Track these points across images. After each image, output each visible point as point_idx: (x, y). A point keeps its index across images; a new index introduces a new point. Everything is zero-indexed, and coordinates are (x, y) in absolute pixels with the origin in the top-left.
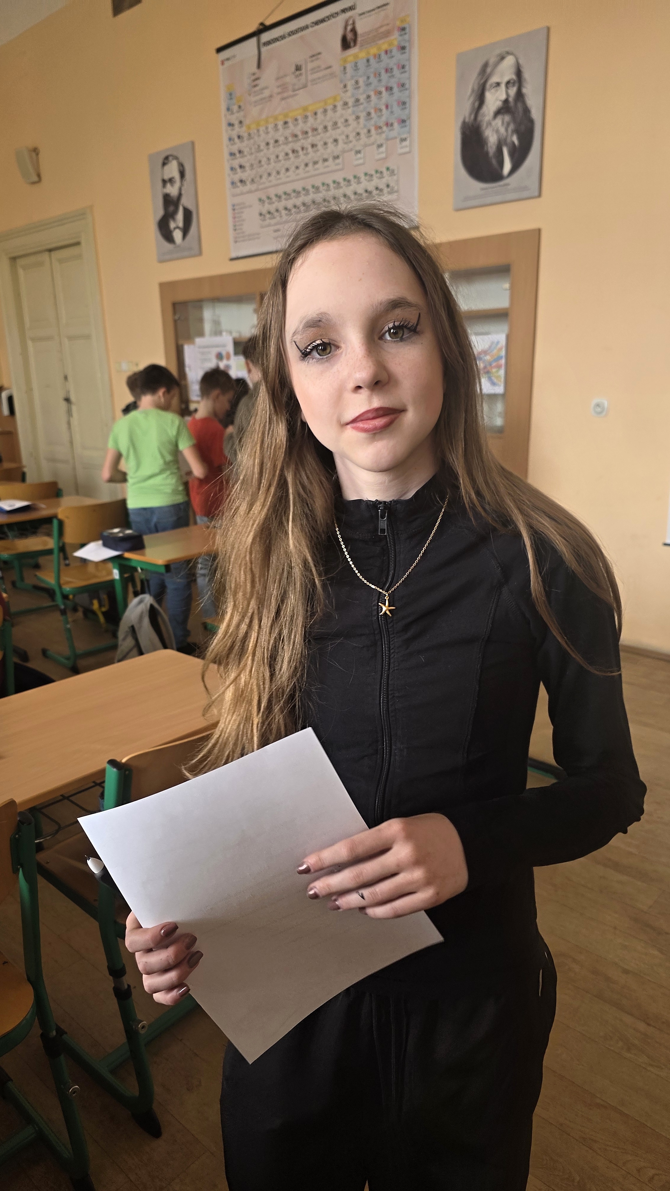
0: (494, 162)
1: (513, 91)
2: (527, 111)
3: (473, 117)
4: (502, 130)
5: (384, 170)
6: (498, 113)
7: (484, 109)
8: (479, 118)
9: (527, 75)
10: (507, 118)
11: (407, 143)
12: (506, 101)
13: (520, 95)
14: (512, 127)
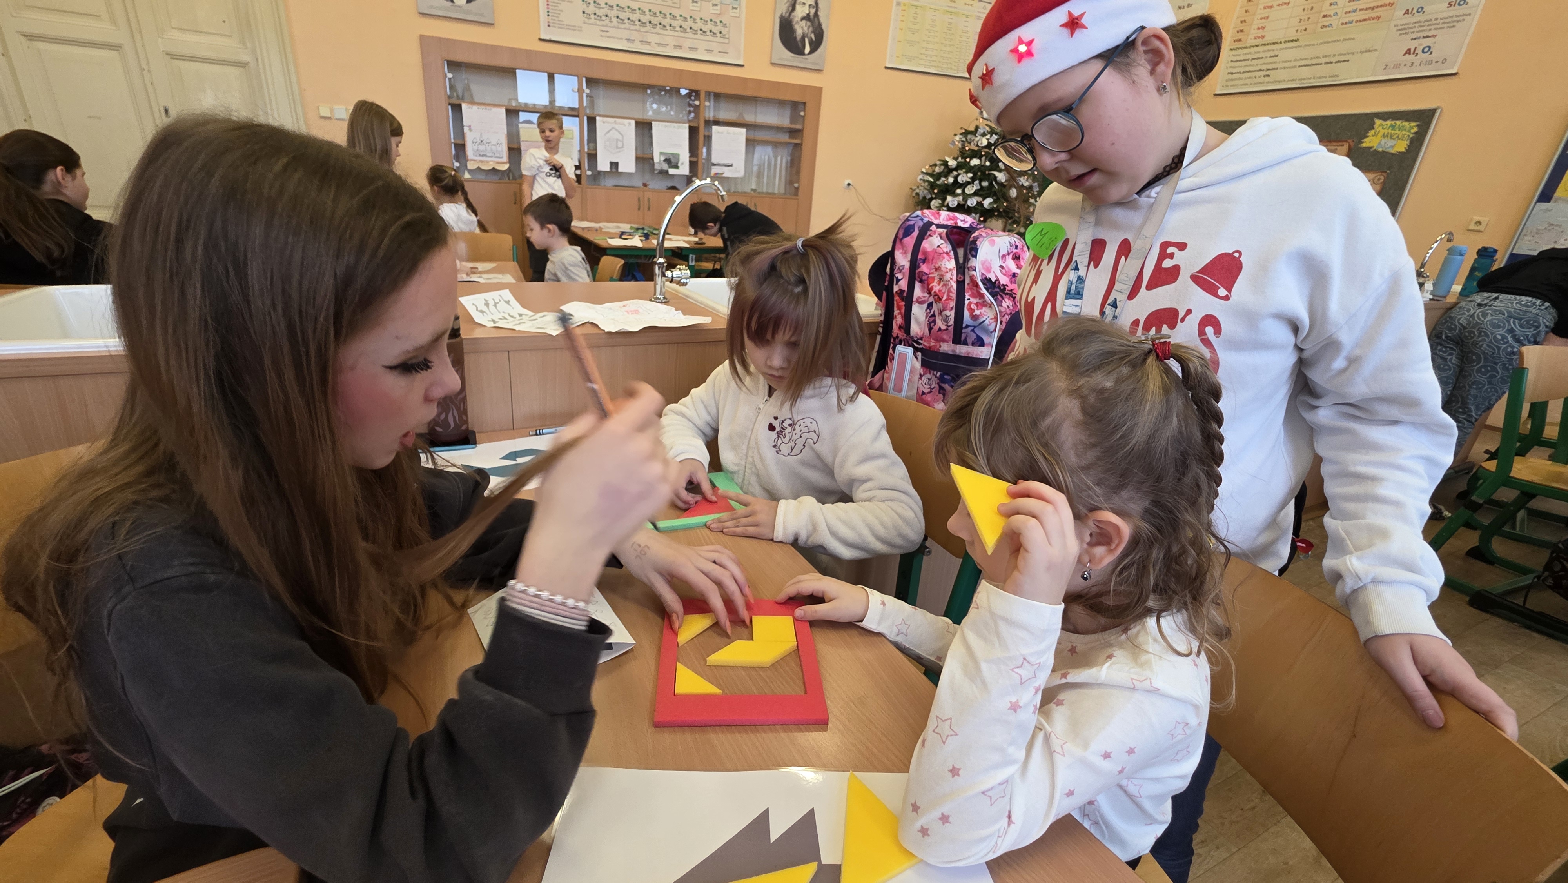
0: (800, 44)
1: (813, 11)
2: (820, 25)
3: (788, 14)
4: (806, 29)
5: (718, 22)
6: (803, 19)
7: (795, 13)
8: (791, 17)
9: (820, 5)
10: (809, 23)
11: (737, 11)
12: (808, 15)
13: (816, 14)
14: (811, 29)
